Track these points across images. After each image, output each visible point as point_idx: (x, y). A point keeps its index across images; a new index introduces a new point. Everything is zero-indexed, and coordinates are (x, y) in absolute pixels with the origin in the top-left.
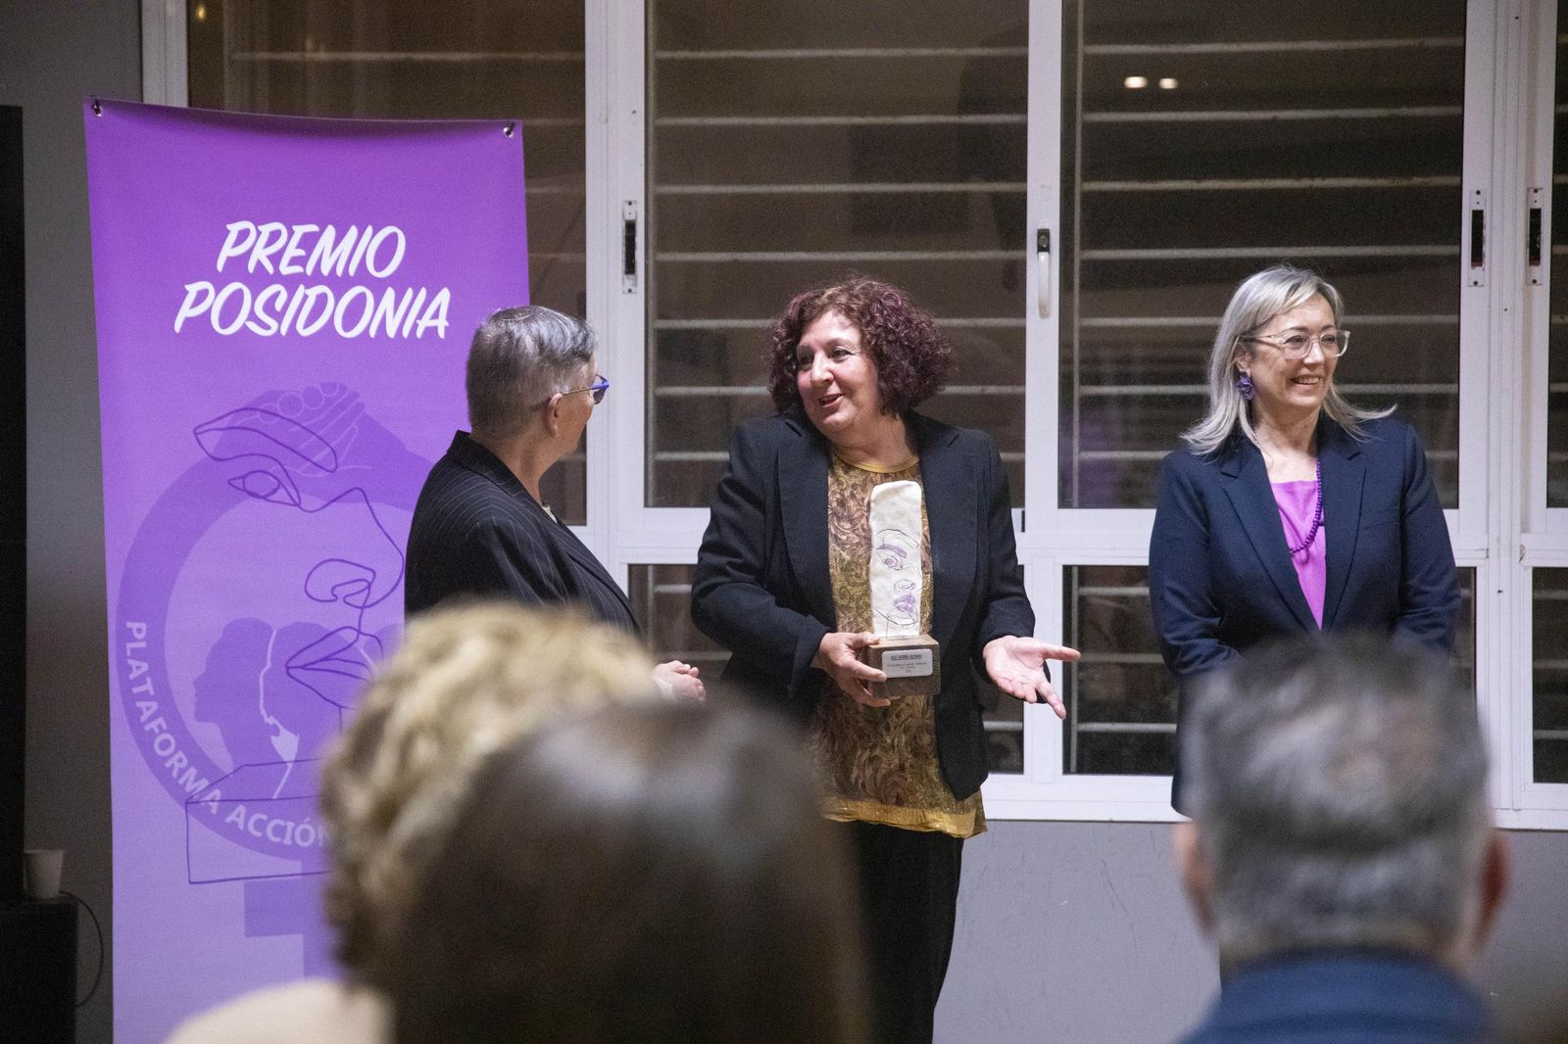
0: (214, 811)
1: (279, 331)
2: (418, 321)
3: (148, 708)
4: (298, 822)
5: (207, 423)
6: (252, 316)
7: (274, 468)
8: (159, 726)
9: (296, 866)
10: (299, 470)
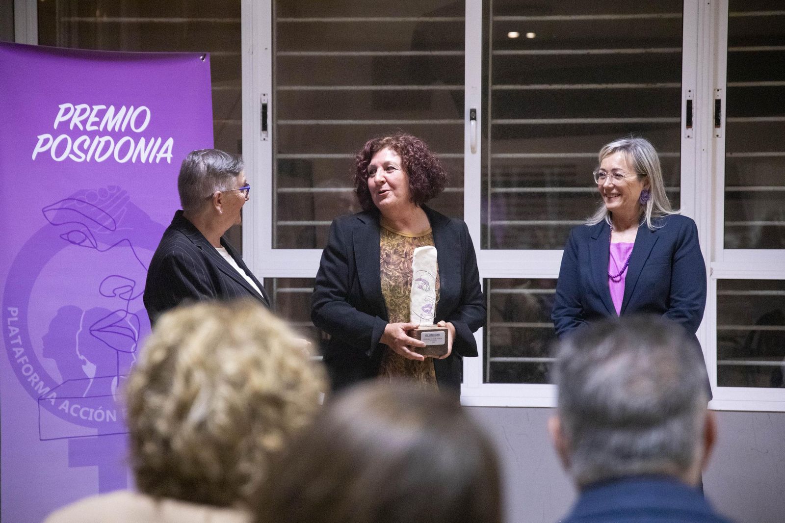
0: (53, 403)
1: (86, 159)
2: (157, 155)
3: (19, 351)
4: (96, 409)
5: (49, 206)
6: (72, 152)
7: (83, 229)
8: (25, 361)
9: (95, 431)
10: (96, 230)
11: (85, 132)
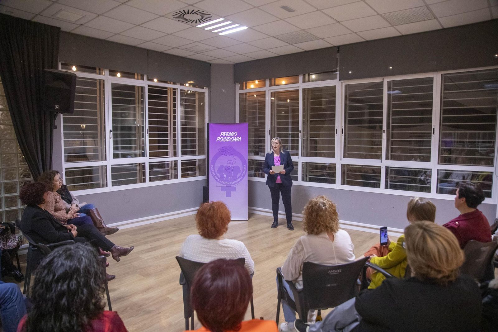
1: (225, 141)
2: (238, 140)
3: (213, 172)
9: (226, 186)
10: (227, 153)
11: (226, 137)
